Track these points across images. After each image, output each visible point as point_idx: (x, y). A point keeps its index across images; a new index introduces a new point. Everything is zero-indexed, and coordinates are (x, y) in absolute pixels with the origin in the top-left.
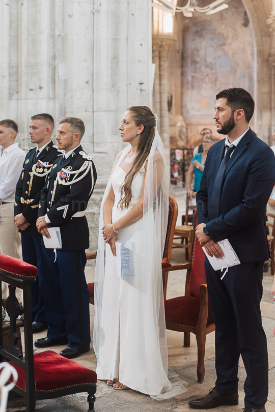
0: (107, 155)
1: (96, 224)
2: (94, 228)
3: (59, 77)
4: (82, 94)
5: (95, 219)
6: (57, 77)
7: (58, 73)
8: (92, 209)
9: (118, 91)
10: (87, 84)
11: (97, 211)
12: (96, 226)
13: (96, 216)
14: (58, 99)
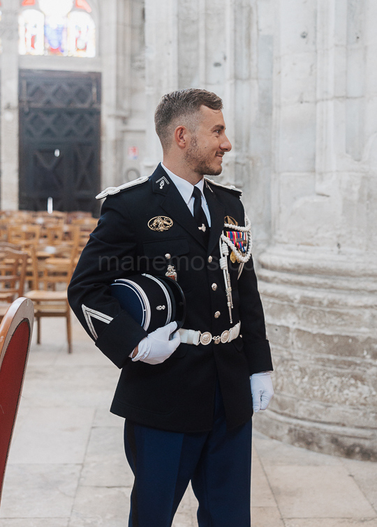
0: (327, 199)
1: (291, 354)
2: (288, 360)
3: (259, 30)
4: (294, 64)
5: (290, 341)
6: (254, 31)
7: (257, 23)
8: (285, 318)
9: (366, 48)
10: (305, 40)
11: (294, 323)
12: (290, 357)
13: (290, 334)
14: (257, 79)
